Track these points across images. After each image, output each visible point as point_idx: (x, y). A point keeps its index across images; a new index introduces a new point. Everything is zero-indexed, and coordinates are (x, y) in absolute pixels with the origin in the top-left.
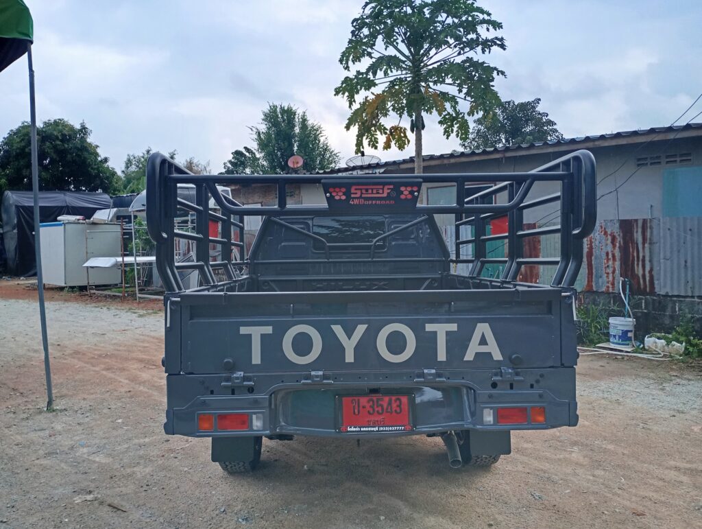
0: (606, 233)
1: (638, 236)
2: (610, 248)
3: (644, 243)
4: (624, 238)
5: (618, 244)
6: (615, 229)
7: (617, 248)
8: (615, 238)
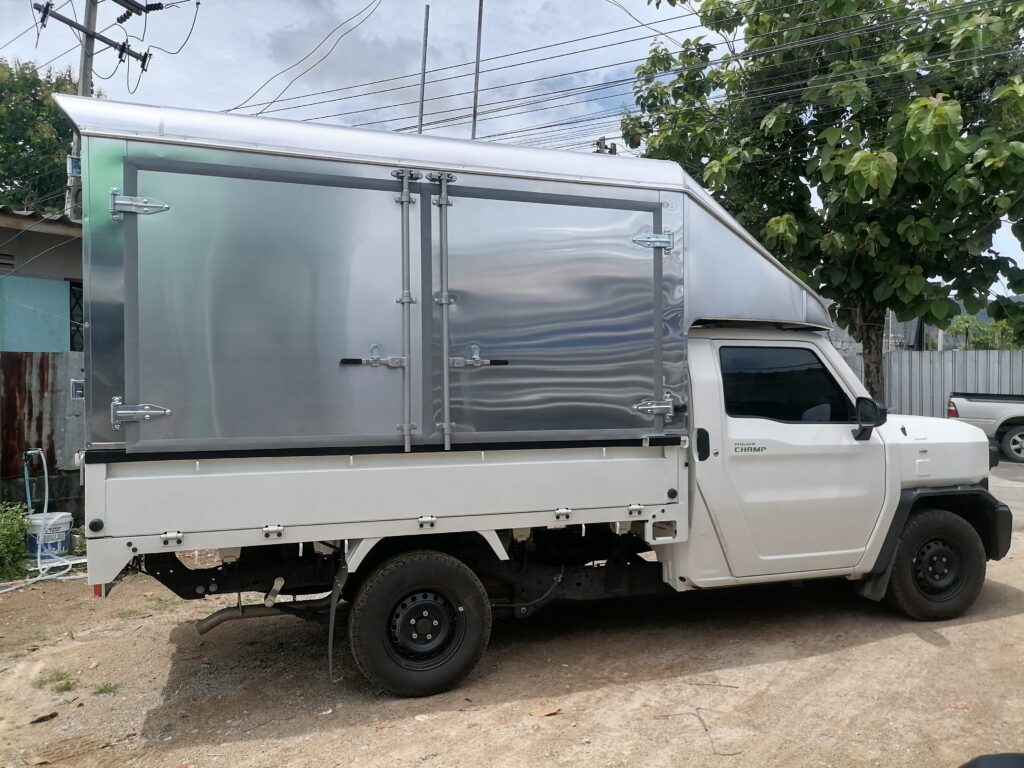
1: (32, 381)
3: (42, 391)
4: (7, 384)
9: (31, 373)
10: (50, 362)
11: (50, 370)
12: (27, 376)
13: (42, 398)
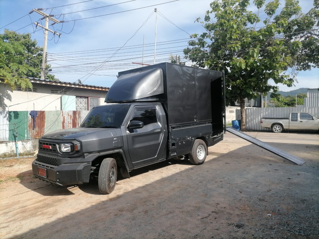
0: (69, 115)
1: (77, 116)
2: (69, 120)
3: (79, 118)
4: (74, 117)
5: (72, 119)
6: (71, 114)
7: (71, 120)
8: (71, 117)
11: (80, 114)
13: (79, 120)
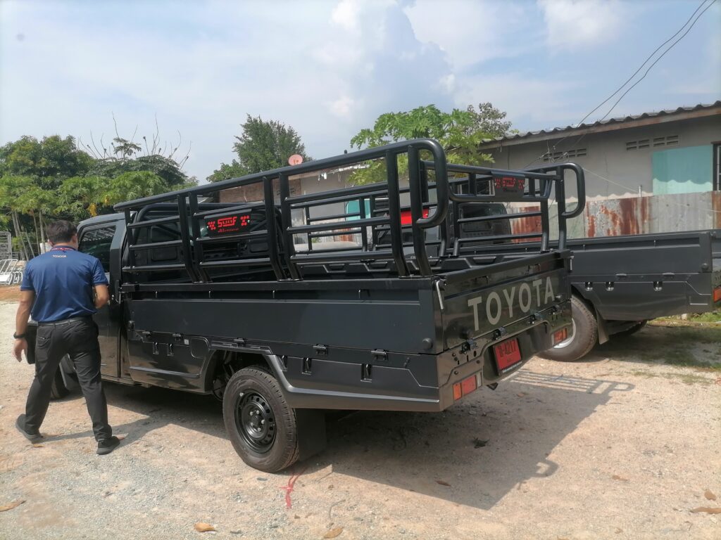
0: (606, 212)
1: (638, 213)
2: (610, 226)
3: (643, 220)
4: (624, 215)
5: (618, 222)
6: (615, 208)
7: (617, 225)
8: (614, 217)
9: (637, 209)
10: (648, 202)
11: (648, 207)
12: (635, 212)
13: (643, 223)
